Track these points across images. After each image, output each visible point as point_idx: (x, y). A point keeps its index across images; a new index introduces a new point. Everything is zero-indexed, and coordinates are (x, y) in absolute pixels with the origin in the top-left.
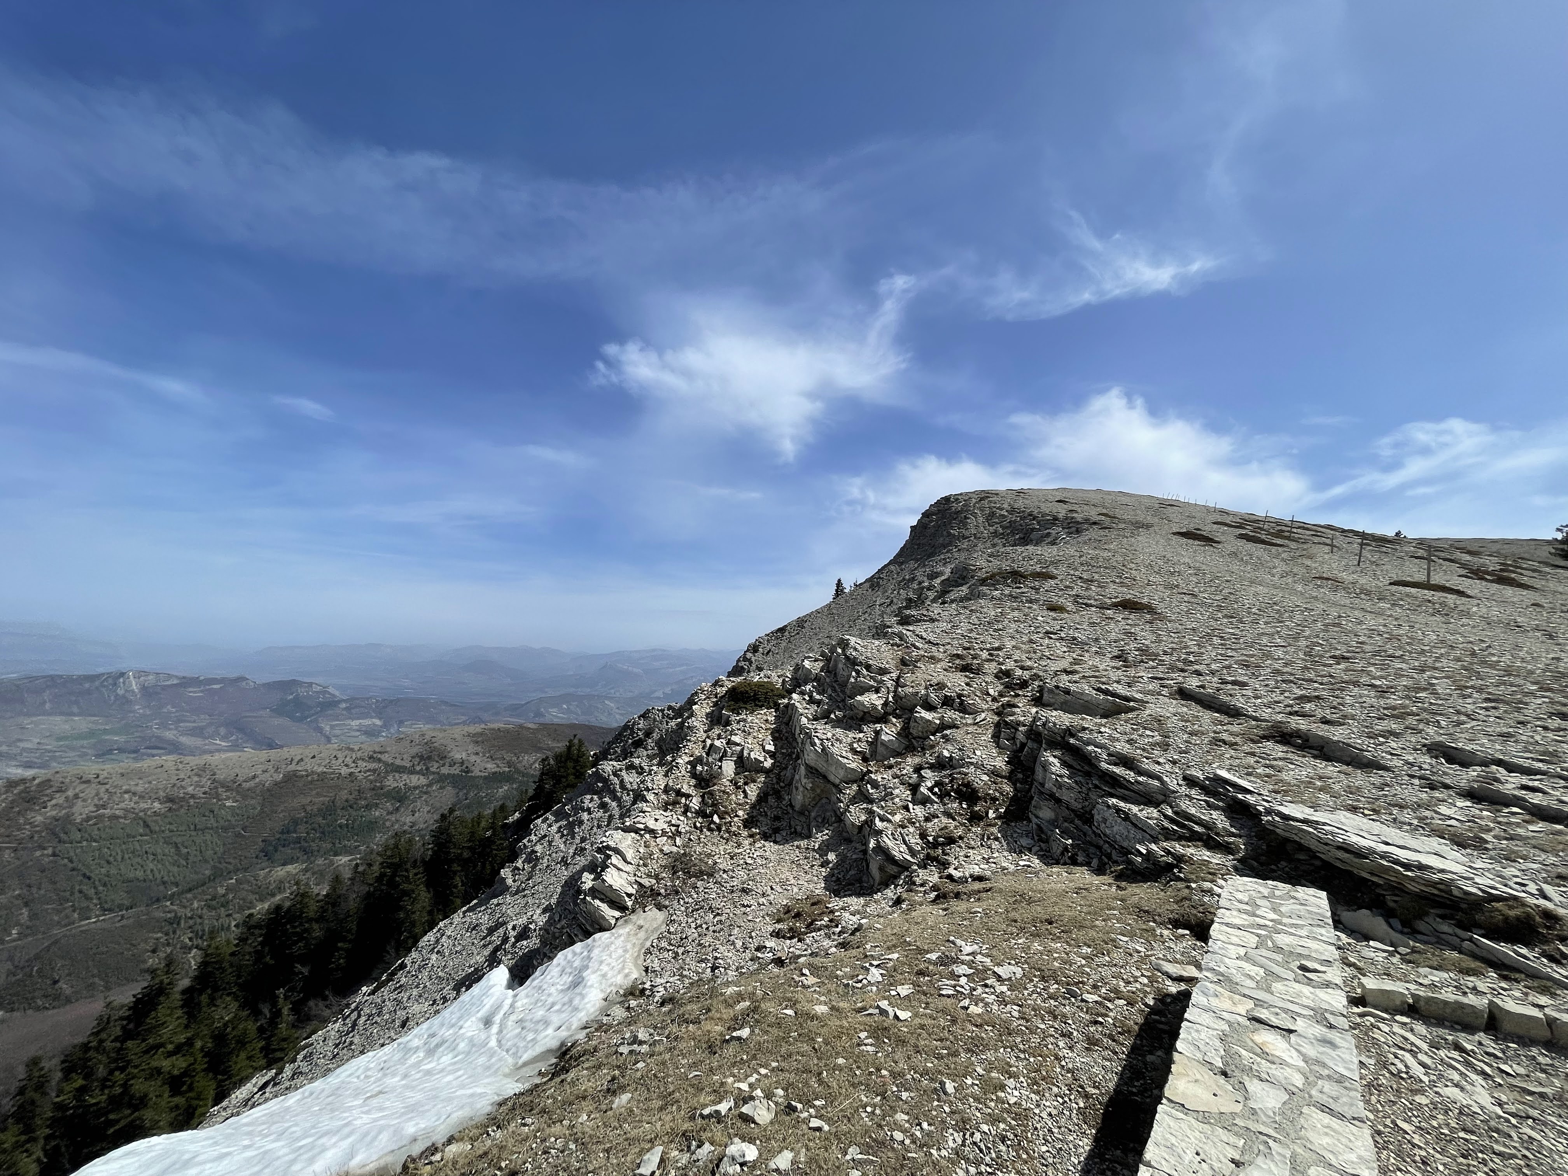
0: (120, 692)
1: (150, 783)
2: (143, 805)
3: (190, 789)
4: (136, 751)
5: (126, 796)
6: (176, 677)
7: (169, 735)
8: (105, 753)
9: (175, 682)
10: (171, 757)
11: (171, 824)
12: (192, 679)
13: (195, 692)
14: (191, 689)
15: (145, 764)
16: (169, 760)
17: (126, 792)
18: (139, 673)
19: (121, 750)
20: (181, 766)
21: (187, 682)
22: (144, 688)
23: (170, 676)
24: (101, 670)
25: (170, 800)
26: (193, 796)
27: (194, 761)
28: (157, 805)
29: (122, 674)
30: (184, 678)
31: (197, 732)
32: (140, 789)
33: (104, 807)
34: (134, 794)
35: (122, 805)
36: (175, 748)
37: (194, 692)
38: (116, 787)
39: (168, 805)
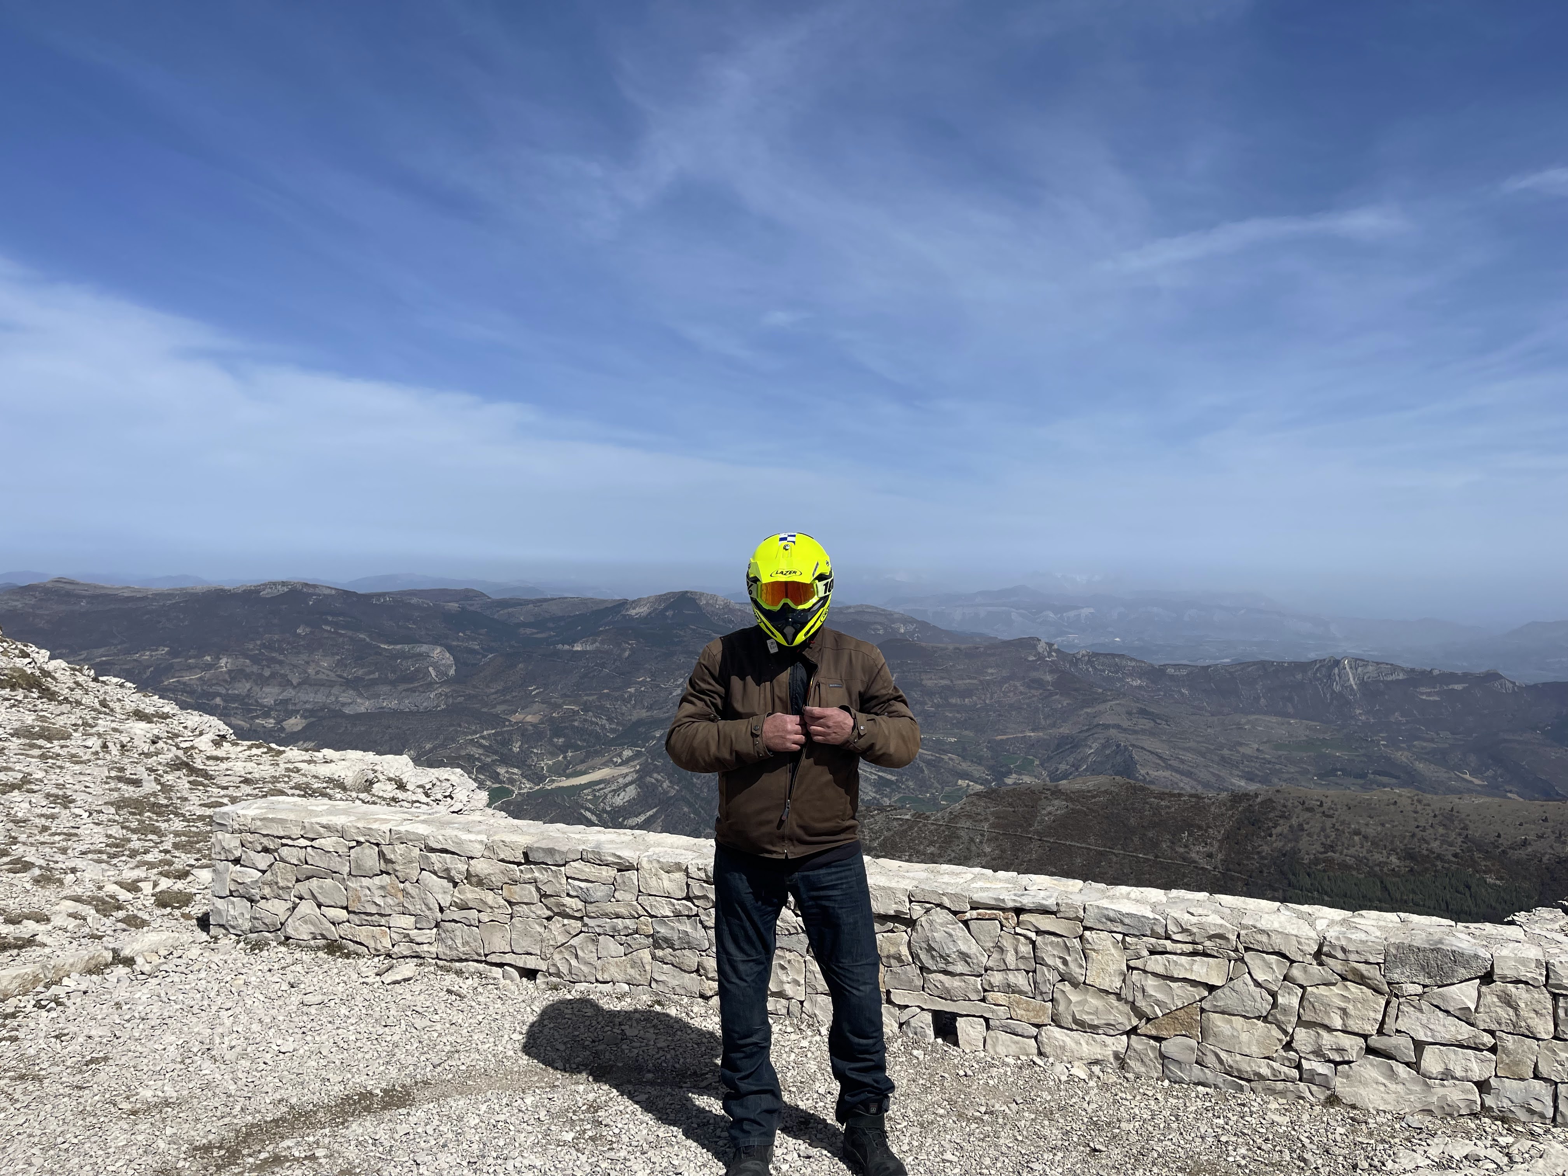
0: (1337, 688)
1: (1383, 825)
2: (1378, 857)
3: (1435, 845)
4: (1363, 776)
5: (1356, 838)
6: (1403, 669)
7: (1402, 756)
8: (1327, 773)
9: (1401, 676)
10: (1405, 792)
11: (1414, 892)
12: (1423, 673)
13: (1429, 694)
14: (1423, 689)
15: (1375, 795)
16: (1403, 794)
17: (1357, 833)
18: (1357, 662)
19: (1346, 773)
20: (1419, 807)
21: (1418, 678)
22: (1363, 684)
23: (1395, 668)
24: (1312, 656)
25: (1409, 855)
26: (1439, 857)
27: (1438, 802)
28: (1393, 859)
29: (1337, 663)
30: (1413, 670)
31: (1439, 757)
32: (1371, 831)
33: (1332, 848)
34: (1366, 837)
35: (1352, 851)
36: (1410, 778)
37: (1426, 694)
38: (1343, 823)
39: (1408, 862)
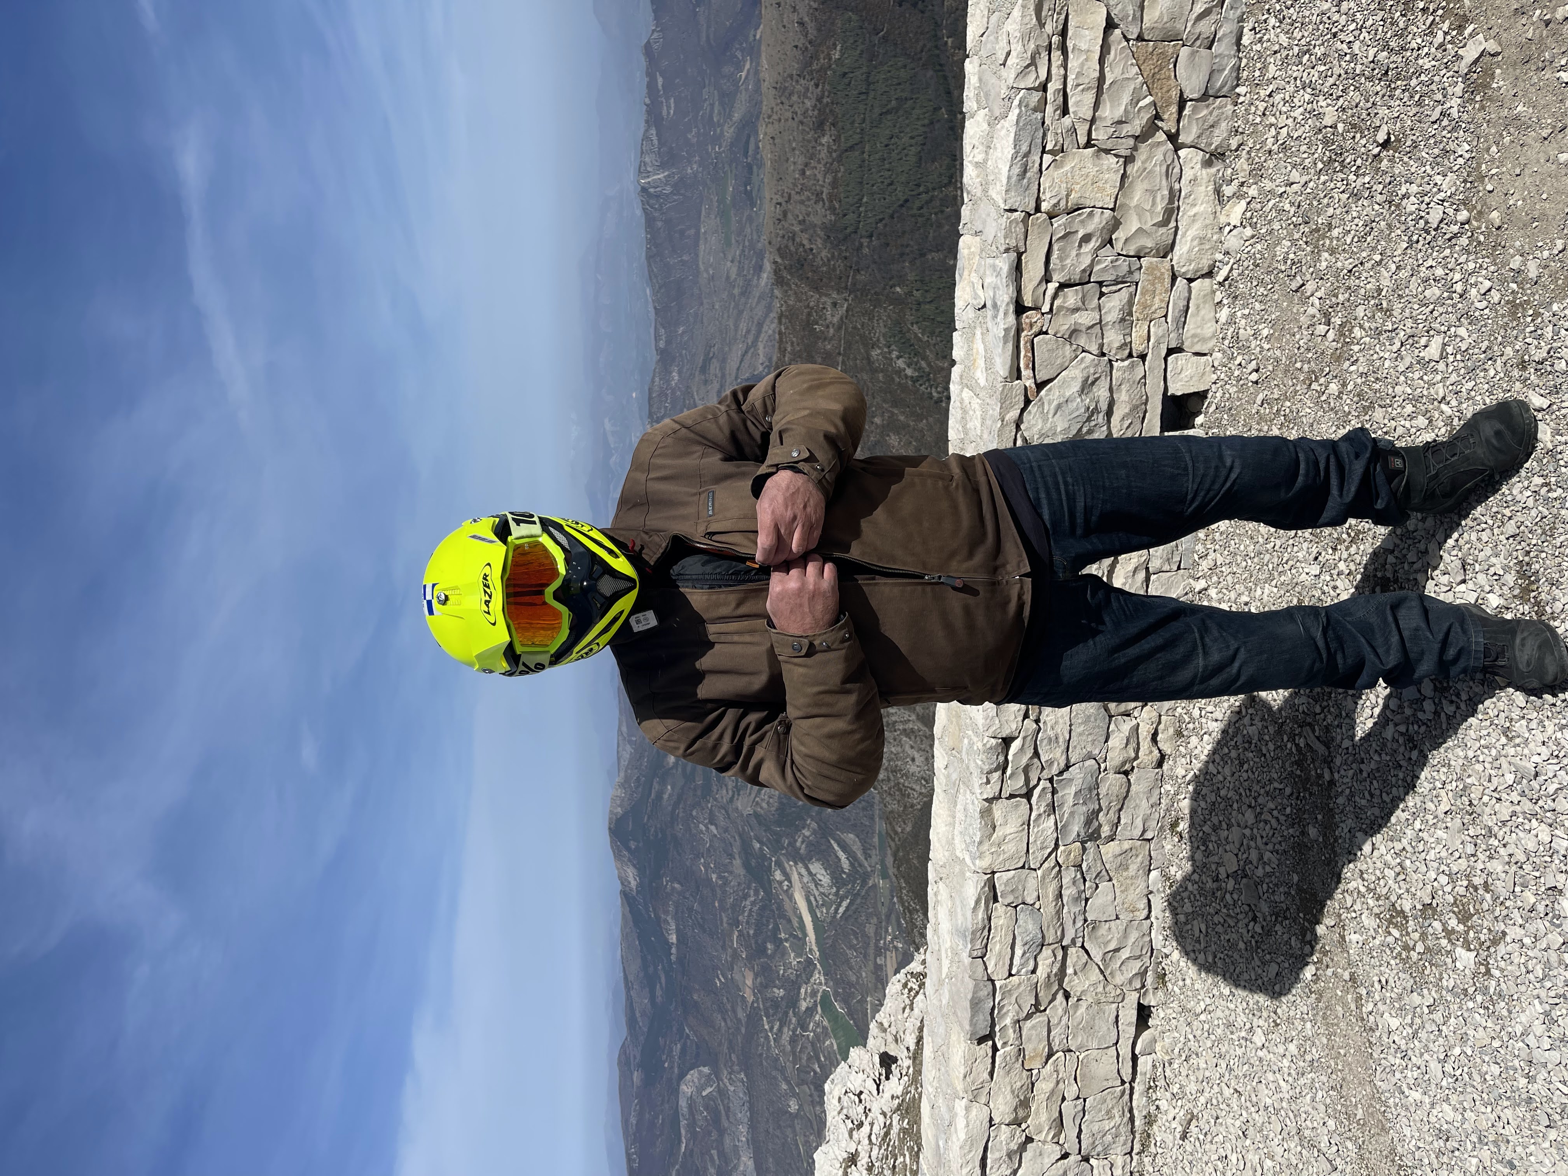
0: (668, 190)
1: (794, 149)
2: (824, 154)
3: (808, 104)
4: (750, 167)
5: (808, 173)
6: (646, 131)
7: (729, 132)
8: (749, 199)
9: (653, 131)
10: (762, 129)
11: (853, 123)
12: (649, 112)
13: (669, 107)
14: (664, 112)
15: (767, 155)
16: (763, 131)
17: (803, 173)
18: (642, 171)
19: (748, 182)
20: (775, 117)
21: (654, 116)
22: (662, 166)
23: (646, 138)
24: (639, 212)
25: (820, 126)
26: (819, 100)
27: (769, 101)
28: (824, 140)
29: (644, 190)
30: (647, 122)
31: (727, 99)
32: (801, 160)
33: (819, 195)
34: (806, 165)
35: (820, 177)
36: (748, 126)
37: (669, 110)
38: (795, 185)
39: (826, 128)
